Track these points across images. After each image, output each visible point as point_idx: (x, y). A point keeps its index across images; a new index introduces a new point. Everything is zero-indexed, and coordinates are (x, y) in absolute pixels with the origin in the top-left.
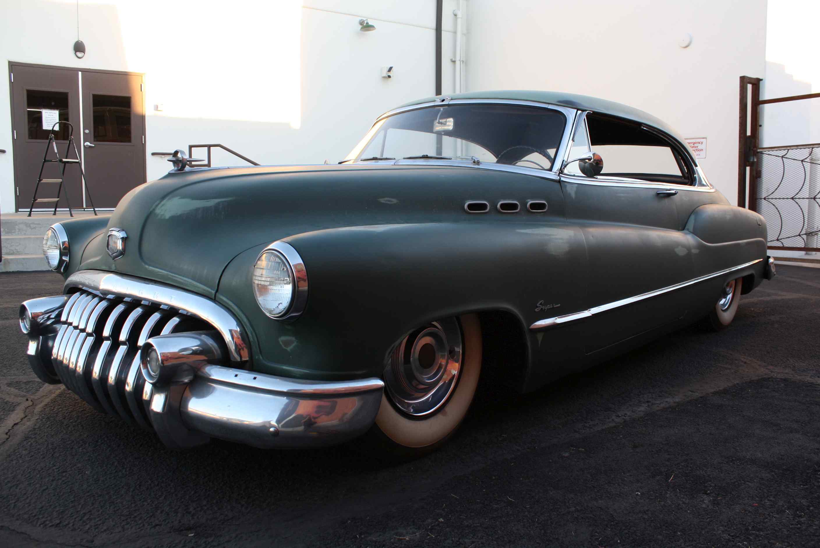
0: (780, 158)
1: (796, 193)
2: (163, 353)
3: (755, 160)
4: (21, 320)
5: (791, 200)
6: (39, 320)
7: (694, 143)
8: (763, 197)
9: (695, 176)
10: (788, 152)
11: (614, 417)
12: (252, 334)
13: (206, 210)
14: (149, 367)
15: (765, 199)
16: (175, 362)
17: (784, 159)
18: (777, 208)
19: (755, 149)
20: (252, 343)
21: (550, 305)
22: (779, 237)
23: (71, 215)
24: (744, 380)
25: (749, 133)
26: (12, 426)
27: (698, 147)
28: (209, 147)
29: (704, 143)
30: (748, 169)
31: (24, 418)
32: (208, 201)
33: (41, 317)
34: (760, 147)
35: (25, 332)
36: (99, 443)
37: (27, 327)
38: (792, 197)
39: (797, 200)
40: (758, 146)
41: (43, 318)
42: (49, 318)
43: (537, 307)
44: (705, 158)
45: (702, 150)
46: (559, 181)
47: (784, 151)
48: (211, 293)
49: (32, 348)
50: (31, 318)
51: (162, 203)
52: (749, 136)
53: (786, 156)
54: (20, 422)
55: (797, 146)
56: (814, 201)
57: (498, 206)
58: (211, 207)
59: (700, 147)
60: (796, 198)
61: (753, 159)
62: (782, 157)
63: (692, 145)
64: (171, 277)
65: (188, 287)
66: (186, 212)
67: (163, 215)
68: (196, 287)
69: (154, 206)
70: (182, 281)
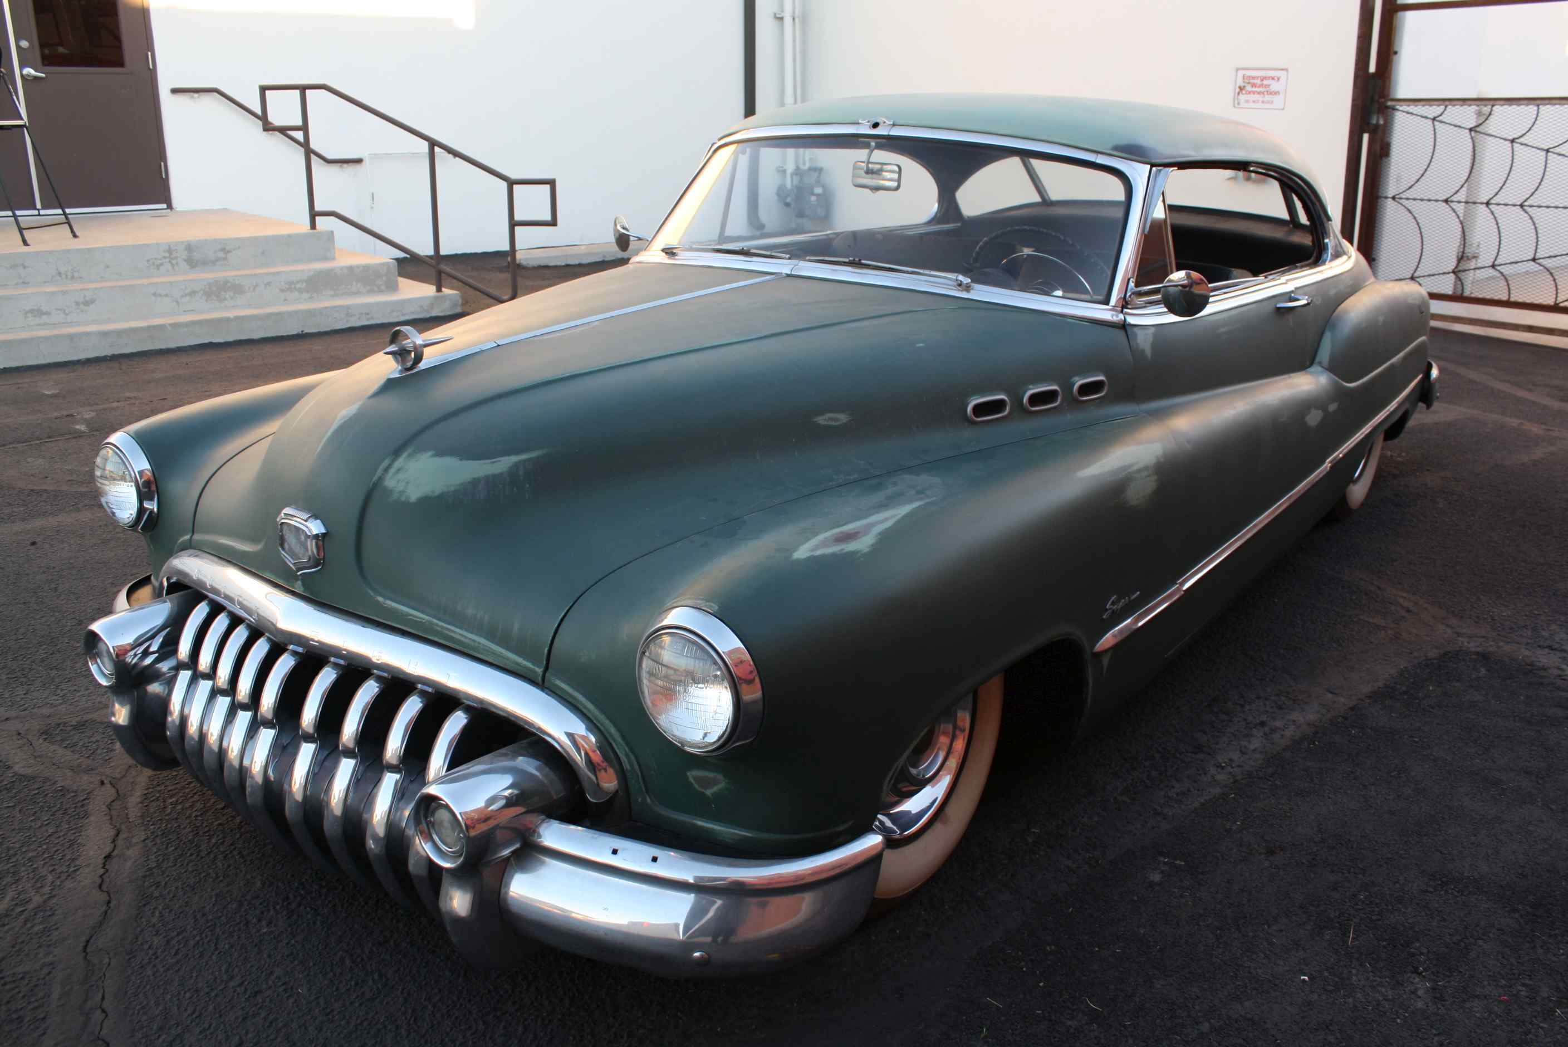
0: (1430, 122)
1: (1454, 191)
3: (1381, 122)
4: (90, 658)
5: (1444, 204)
6: (129, 660)
7: (1263, 79)
8: (1390, 194)
10: (1445, 110)
12: (627, 755)
13: (491, 481)
14: (435, 837)
15: (1394, 198)
16: (485, 827)
17: (1436, 123)
18: (1415, 218)
19: (1383, 100)
20: (628, 775)
21: (1124, 598)
22: (1415, 272)
23: (25, 243)
24: (1415, 658)
25: (1372, 68)
26: (101, 866)
27: (1271, 87)
28: (303, 89)
29: (1283, 79)
30: (1366, 137)
31: (117, 835)
32: (494, 462)
33: (132, 653)
34: (1391, 97)
35: (104, 682)
36: (294, 905)
37: (106, 672)
38: (1445, 198)
39: (1454, 205)
40: (1388, 95)
41: (135, 655)
42: (146, 653)
43: (1107, 610)
44: (1283, 109)
45: (1276, 93)
46: (1124, 326)
47: (1438, 108)
48: (535, 672)
49: (121, 715)
50: (114, 656)
51: (397, 464)
52: (1373, 74)
53: (1440, 118)
54: (113, 851)
55: (1464, 101)
56: (1486, 209)
57: (1025, 399)
58: (502, 474)
59: (1275, 86)
60: (1452, 202)
61: (1378, 120)
62: (1434, 119)
63: (1258, 82)
64: (439, 629)
65: (482, 654)
66: (452, 489)
67: (402, 492)
68: (499, 656)
69: (379, 472)
70: (466, 641)
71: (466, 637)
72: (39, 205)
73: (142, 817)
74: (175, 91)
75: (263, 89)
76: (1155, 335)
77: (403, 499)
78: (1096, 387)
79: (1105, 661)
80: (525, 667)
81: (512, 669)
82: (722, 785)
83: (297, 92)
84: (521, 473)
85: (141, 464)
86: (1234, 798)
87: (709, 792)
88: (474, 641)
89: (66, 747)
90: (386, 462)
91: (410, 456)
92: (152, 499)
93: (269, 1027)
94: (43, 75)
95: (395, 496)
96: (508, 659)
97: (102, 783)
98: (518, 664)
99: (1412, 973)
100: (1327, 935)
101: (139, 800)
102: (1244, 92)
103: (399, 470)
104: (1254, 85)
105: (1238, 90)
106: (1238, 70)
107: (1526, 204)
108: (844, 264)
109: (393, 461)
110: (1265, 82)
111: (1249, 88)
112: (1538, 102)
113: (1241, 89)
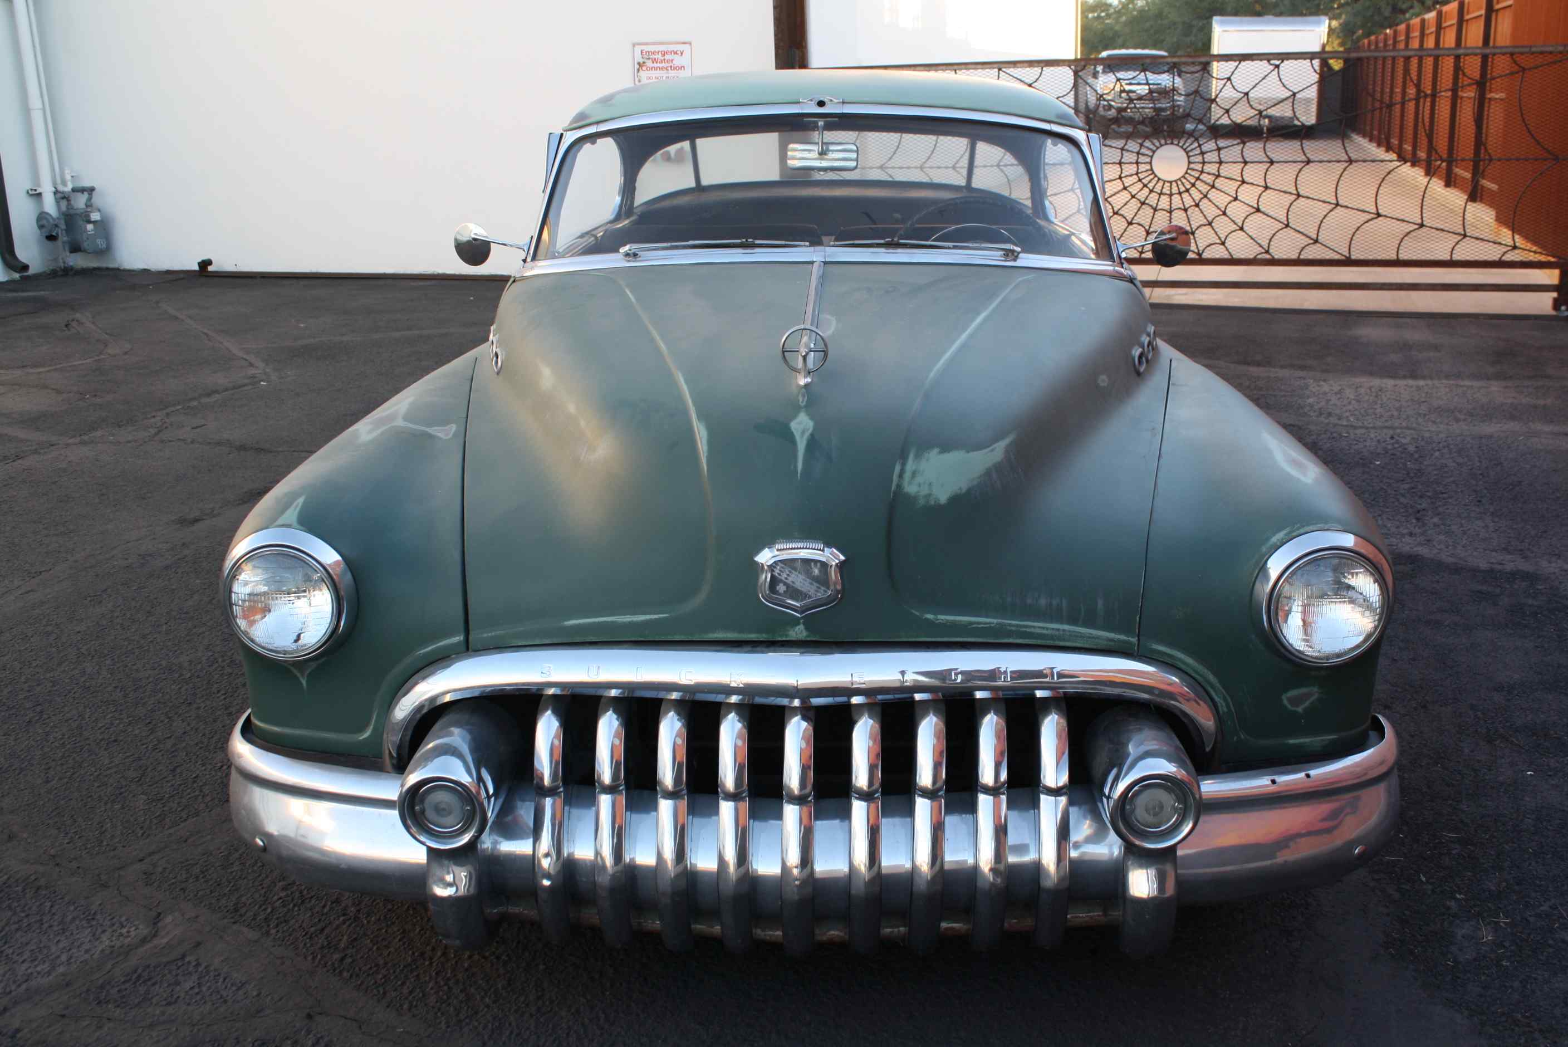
7: (664, 54)
27: (674, 62)
29: (687, 53)
32: (992, 450)
45: (681, 67)
48: (1130, 643)
51: (910, 466)
59: (678, 61)
63: (659, 56)
64: (1013, 628)
65: (1068, 641)
66: (975, 483)
67: (930, 495)
68: (1089, 638)
69: (895, 478)
70: (1049, 632)
71: (1047, 629)
77: (932, 502)
80: (1119, 641)
81: (1103, 648)
82: (1315, 696)
84: (1012, 458)
87: (1302, 707)
88: (1058, 630)
90: (898, 468)
91: (917, 456)
95: (922, 502)
96: (1098, 638)
98: (1112, 640)
102: (644, 68)
103: (914, 474)
104: (654, 61)
105: (637, 66)
106: (634, 45)
107: (957, 165)
108: (879, 245)
109: (903, 465)
110: (667, 57)
111: (649, 64)
112: (956, 67)
113: (641, 65)
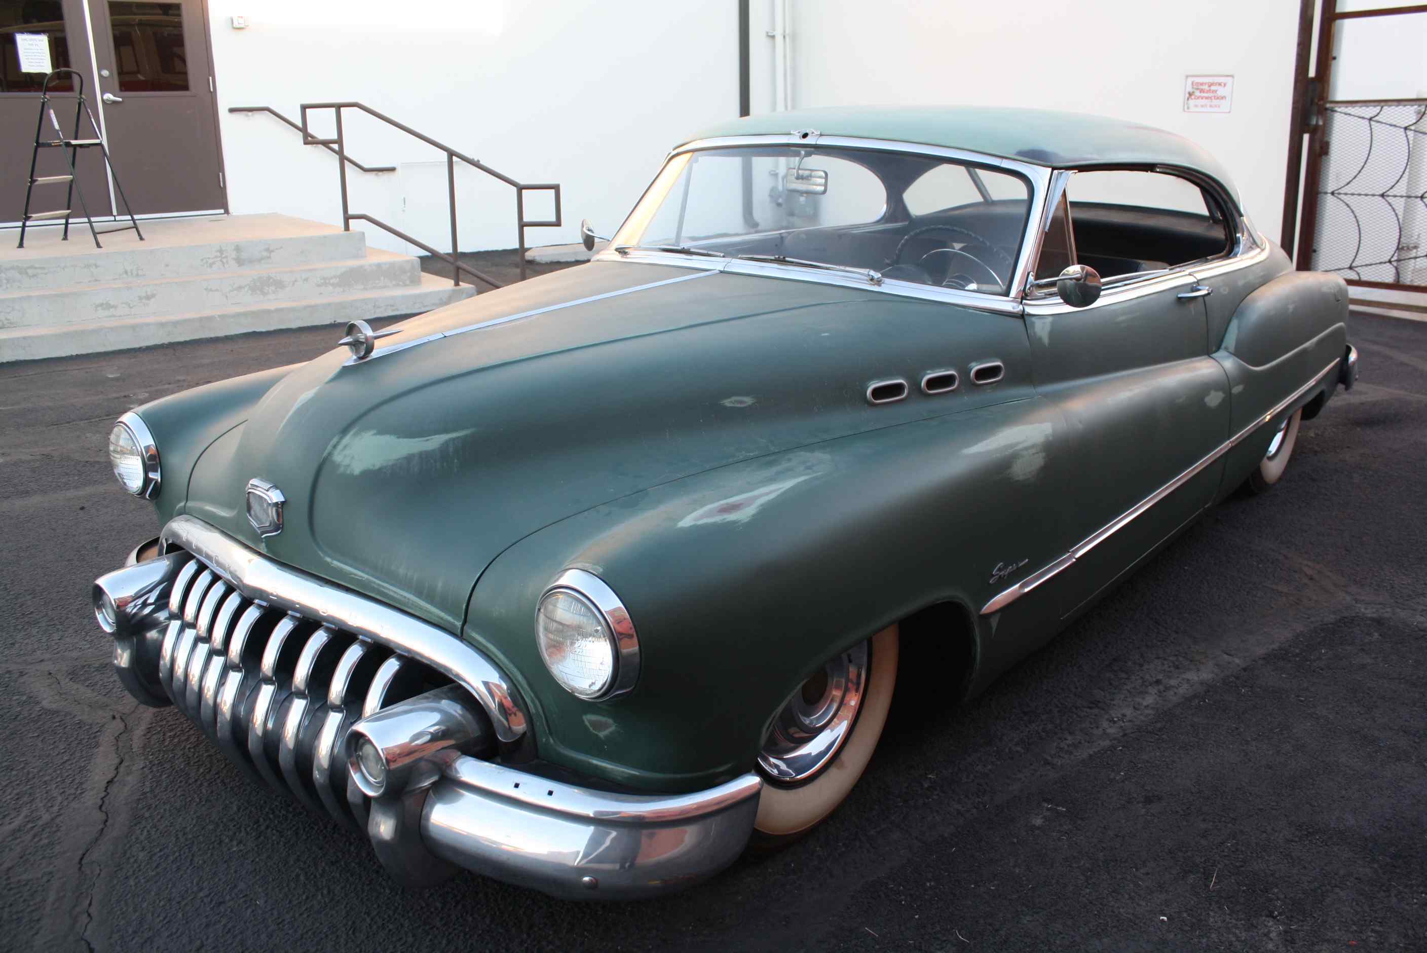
0: (1367, 122)
1: (1390, 186)
2: (386, 749)
3: (1321, 123)
4: (97, 608)
5: (1381, 198)
6: (129, 610)
7: (1211, 85)
8: (1330, 190)
9: (1238, 235)
10: (1381, 111)
11: (1105, 724)
12: (533, 701)
13: (424, 457)
14: (363, 768)
15: (1333, 193)
16: (407, 760)
17: (1372, 123)
18: (1353, 212)
19: (1321, 102)
20: (534, 717)
21: (1012, 565)
22: (1353, 262)
23: (98, 245)
24: (1312, 622)
25: (1312, 73)
26: (104, 789)
27: (1218, 92)
28: (338, 107)
29: (1229, 85)
30: (1306, 137)
31: (120, 763)
32: (427, 440)
33: (133, 604)
34: (1331, 98)
35: (108, 629)
36: (263, 828)
37: (110, 621)
38: (1381, 192)
39: (1390, 199)
40: (1327, 98)
41: (135, 606)
42: (145, 604)
43: (993, 576)
44: (1229, 112)
45: (1223, 98)
46: (1023, 316)
47: (1375, 109)
48: (455, 626)
49: (123, 658)
50: (115, 606)
51: (345, 441)
52: (1312, 79)
53: (1377, 118)
54: (115, 777)
55: (1399, 102)
56: (1421, 202)
57: (923, 383)
58: (433, 451)
59: (1221, 91)
60: (1388, 196)
61: (1317, 122)
62: (1370, 119)
63: (1206, 87)
64: (376, 586)
65: (412, 609)
66: (390, 463)
67: (348, 466)
68: (426, 611)
69: (329, 448)
70: (398, 597)
71: (398, 594)
72: (115, 212)
73: (144, 747)
74: (232, 110)
75: (304, 108)
76: (1053, 324)
77: (348, 472)
78: (994, 371)
79: (994, 622)
80: (449, 622)
81: (436, 622)
82: (613, 728)
83: (333, 110)
84: (451, 449)
85: (146, 440)
86: (1121, 750)
87: (602, 734)
88: (405, 597)
89: (87, 686)
90: (335, 440)
91: (355, 435)
92: (157, 471)
93: (227, 933)
94: (120, 99)
95: (342, 469)
96: (429, 612)
97: (114, 718)
98: (442, 619)
99: (1267, 916)
100: (1191, 879)
101: (142, 733)
102: (1193, 97)
103: (345, 447)
104: (1202, 91)
105: (1187, 95)
106: (1187, 77)
108: (771, 261)
109: (341, 438)
110: (1213, 88)
111: (1197, 93)
113: (1190, 94)
